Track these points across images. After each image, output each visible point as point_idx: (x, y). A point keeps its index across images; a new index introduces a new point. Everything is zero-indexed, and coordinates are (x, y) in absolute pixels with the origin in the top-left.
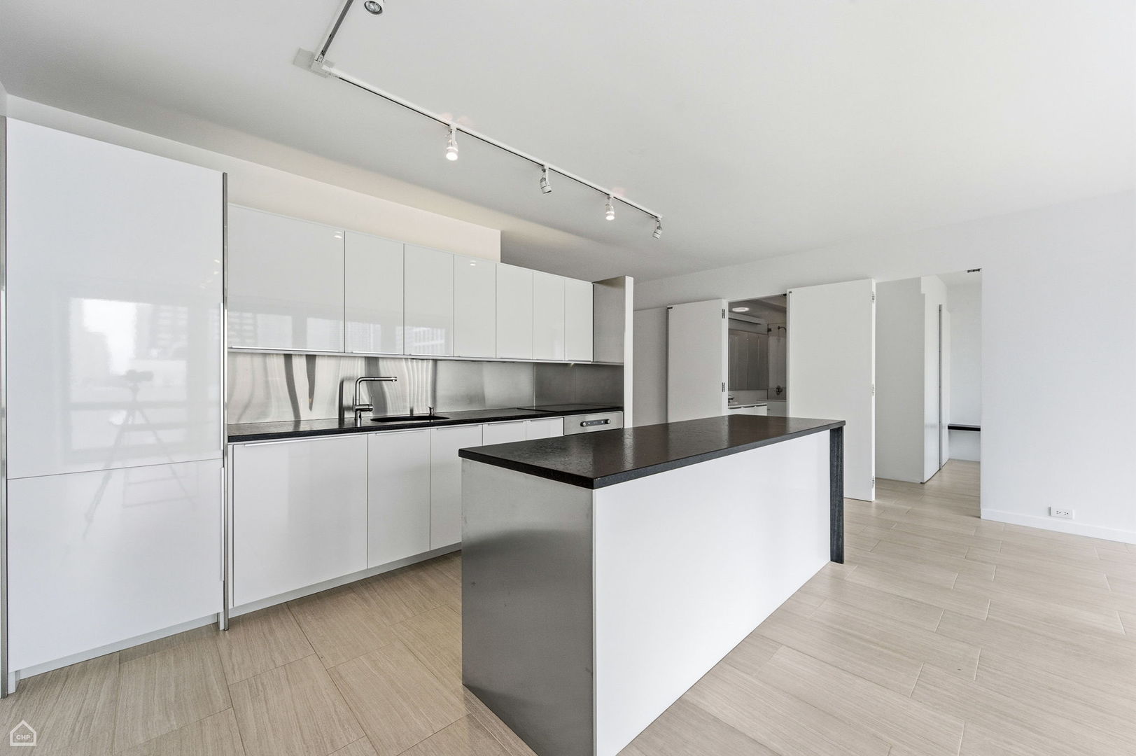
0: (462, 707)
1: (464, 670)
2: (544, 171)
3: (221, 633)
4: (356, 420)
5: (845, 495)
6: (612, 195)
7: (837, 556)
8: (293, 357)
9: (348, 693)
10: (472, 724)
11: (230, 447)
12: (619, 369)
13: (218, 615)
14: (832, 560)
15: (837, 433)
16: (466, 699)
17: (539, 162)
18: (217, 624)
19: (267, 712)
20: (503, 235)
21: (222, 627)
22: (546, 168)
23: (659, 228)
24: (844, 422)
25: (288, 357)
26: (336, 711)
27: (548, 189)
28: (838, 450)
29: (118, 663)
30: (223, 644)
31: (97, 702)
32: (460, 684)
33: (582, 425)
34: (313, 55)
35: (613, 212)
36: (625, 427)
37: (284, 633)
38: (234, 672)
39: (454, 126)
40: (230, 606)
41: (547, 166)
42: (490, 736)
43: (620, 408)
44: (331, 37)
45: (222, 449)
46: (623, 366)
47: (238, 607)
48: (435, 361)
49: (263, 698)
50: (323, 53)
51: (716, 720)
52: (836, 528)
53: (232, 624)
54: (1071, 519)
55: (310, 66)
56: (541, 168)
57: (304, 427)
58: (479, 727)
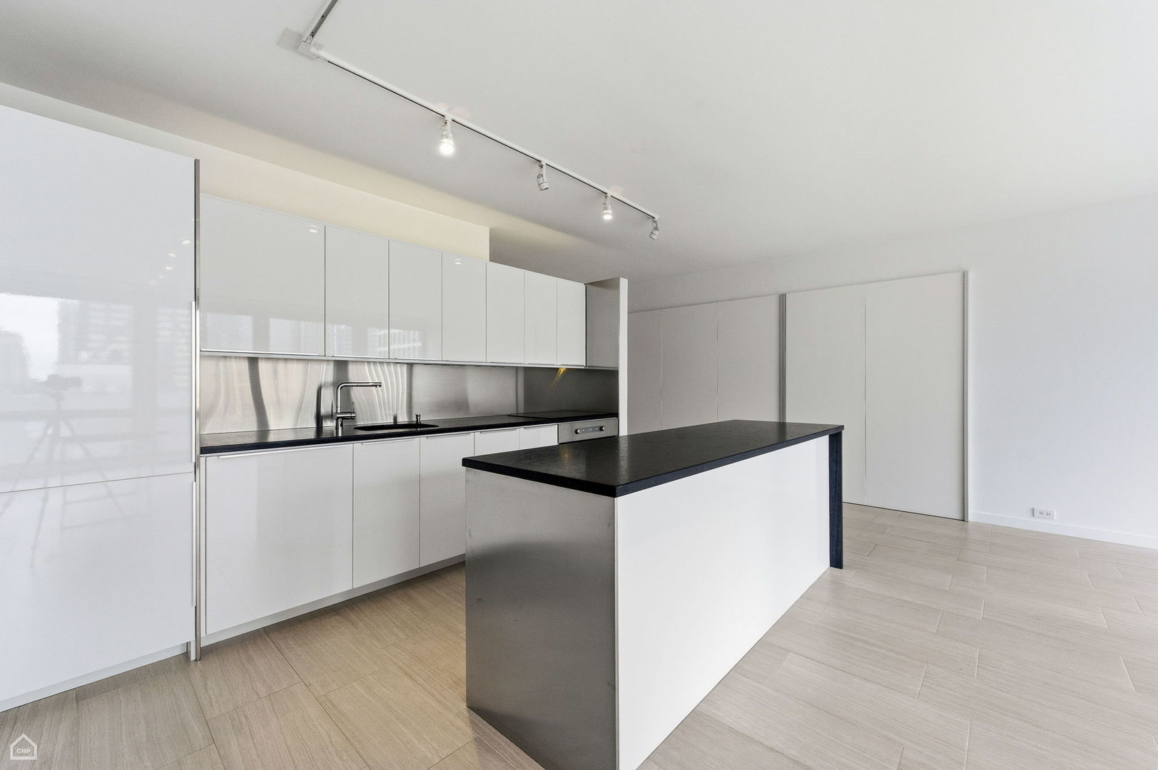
0: (468, 730)
1: (468, 691)
2: (542, 167)
3: (193, 665)
4: (337, 428)
5: (844, 500)
6: (610, 193)
7: (836, 561)
8: (259, 360)
9: (343, 722)
10: (481, 747)
11: (202, 460)
12: (613, 374)
13: (188, 644)
14: (831, 566)
15: (836, 438)
16: (472, 722)
17: (535, 157)
18: (186, 655)
19: (255, 746)
20: (491, 232)
21: (193, 657)
22: (543, 163)
23: (656, 228)
24: (842, 427)
25: (253, 361)
26: (331, 742)
27: (545, 185)
28: (837, 456)
29: (75, 702)
30: (196, 676)
31: (54, 746)
32: (464, 706)
33: (576, 432)
34: (300, 36)
35: (610, 212)
36: (620, 435)
37: (264, 661)
38: (212, 706)
39: (449, 117)
40: (203, 634)
41: (544, 162)
42: (501, 759)
43: (615, 414)
44: (324, 17)
45: (194, 461)
46: (618, 371)
47: (209, 635)
48: (411, 365)
49: (248, 733)
50: (313, 34)
51: (731, 730)
52: (835, 534)
53: (206, 653)
54: (1053, 519)
55: (296, 48)
56: (538, 164)
57: (272, 438)
58: (488, 750)
